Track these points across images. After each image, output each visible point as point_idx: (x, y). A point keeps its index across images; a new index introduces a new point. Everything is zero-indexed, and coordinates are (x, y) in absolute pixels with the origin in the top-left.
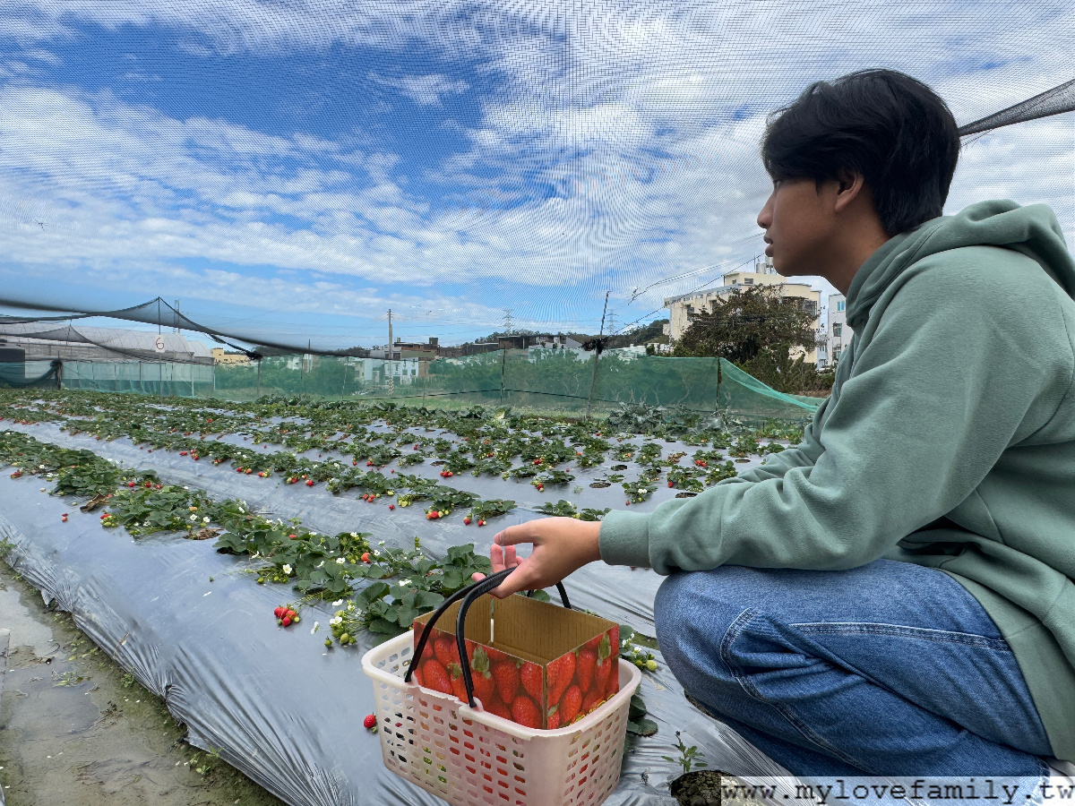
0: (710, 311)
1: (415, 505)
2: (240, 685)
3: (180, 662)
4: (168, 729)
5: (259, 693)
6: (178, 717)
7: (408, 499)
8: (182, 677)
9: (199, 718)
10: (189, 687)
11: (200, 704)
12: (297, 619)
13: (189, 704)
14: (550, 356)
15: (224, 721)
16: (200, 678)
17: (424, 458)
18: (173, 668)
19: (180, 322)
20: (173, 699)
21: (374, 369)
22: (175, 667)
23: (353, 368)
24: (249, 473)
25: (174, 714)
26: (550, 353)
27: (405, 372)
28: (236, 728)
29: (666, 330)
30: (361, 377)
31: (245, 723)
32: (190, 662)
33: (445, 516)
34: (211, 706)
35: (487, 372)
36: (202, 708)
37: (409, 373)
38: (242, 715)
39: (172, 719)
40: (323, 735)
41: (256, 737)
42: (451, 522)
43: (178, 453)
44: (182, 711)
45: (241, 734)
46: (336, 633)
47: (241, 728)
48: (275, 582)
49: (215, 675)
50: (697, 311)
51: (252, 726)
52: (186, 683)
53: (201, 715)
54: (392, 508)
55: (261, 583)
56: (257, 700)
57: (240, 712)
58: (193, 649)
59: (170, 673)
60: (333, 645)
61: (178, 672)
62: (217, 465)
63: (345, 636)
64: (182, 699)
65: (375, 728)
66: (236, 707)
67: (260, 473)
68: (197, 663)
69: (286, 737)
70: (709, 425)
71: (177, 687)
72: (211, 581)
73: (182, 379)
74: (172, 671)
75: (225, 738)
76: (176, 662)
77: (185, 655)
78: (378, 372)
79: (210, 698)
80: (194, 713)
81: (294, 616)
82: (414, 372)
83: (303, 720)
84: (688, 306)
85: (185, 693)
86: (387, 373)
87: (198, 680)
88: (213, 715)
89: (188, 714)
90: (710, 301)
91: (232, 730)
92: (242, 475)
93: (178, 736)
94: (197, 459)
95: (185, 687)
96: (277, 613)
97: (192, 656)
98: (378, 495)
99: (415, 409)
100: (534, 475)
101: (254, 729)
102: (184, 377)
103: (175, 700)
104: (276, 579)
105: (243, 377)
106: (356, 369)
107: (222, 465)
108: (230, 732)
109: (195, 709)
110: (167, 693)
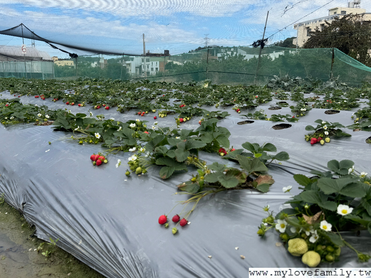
0: (320, 30)
1: (169, 117)
2: (69, 200)
3: (31, 189)
4: (24, 229)
5: (82, 204)
6: (30, 221)
7: (165, 114)
8: (32, 197)
9: (43, 221)
10: (37, 203)
11: (44, 213)
12: (105, 161)
13: (36, 213)
14: (230, 57)
15: (59, 223)
16: (43, 197)
17: (169, 99)
18: (26, 192)
19: (35, 37)
20: (27, 210)
21: (136, 67)
22: (28, 192)
23: (125, 67)
24: (73, 105)
25: (28, 219)
26: (230, 56)
27: (152, 69)
28: (67, 227)
29: (294, 43)
30: (129, 72)
31: (73, 223)
32: (37, 188)
33: (187, 121)
34: (50, 213)
35: (196, 67)
36: (45, 215)
37: (155, 69)
38: (71, 218)
39: (27, 223)
40: (129, 230)
41: (81, 231)
42: (191, 124)
43: (34, 97)
44: (32, 217)
45: (70, 230)
46: (133, 167)
47: (70, 226)
48: (90, 143)
49: (52, 195)
50: (313, 30)
51: (77, 225)
52: (34, 201)
53: (44, 219)
54: (155, 118)
55: (81, 144)
56: (81, 209)
57: (69, 216)
58: (39, 180)
59: (25, 195)
60: (131, 174)
61: (30, 195)
62: (55, 102)
63: (139, 169)
64: (32, 210)
65: (167, 225)
66: (67, 213)
67: (79, 104)
68: (41, 188)
69: (101, 232)
70: (327, 86)
71: (29, 203)
72: (50, 144)
73: (37, 72)
74: (26, 194)
75: (60, 233)
76: (28, 189)
77: (34, 184)
78: (138, 69)
79: (49, 209)
80: (40, 218)
81: (104, 159)
82: (157, 69)
83: (113, 220)
84: (308, 28)
85: (34, 207)
86: (143, 69)
87: (41, 198)
88: (52, 219)
89: (36, 219)
90: (321, 25)
91: (65, 229)
92: (69, 106)
93: (30, 233)
94: (44, 99)
95: (34, 203)
96: (92, 159)
97: (38, 185)
98: (146, 112)
99: (160, 82)
100: (234, 105)
101: (79, 227)
102: (38, 70)
103: (28, 211)
104: (91, 141)
105: (68, 71)
106: (127, 68)
107: (58, 102)
108: (63, 229)
109: (40, 216)
110: (23, 207)
